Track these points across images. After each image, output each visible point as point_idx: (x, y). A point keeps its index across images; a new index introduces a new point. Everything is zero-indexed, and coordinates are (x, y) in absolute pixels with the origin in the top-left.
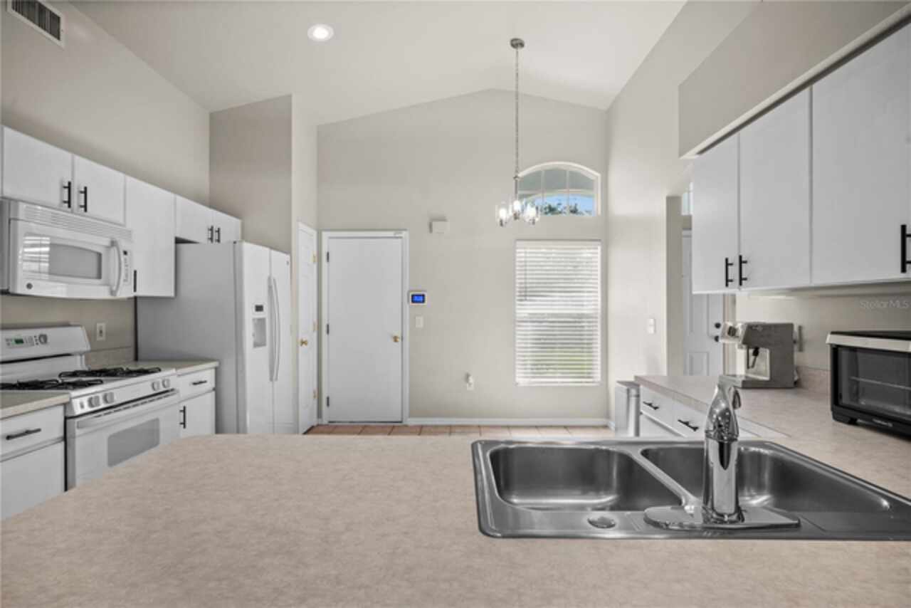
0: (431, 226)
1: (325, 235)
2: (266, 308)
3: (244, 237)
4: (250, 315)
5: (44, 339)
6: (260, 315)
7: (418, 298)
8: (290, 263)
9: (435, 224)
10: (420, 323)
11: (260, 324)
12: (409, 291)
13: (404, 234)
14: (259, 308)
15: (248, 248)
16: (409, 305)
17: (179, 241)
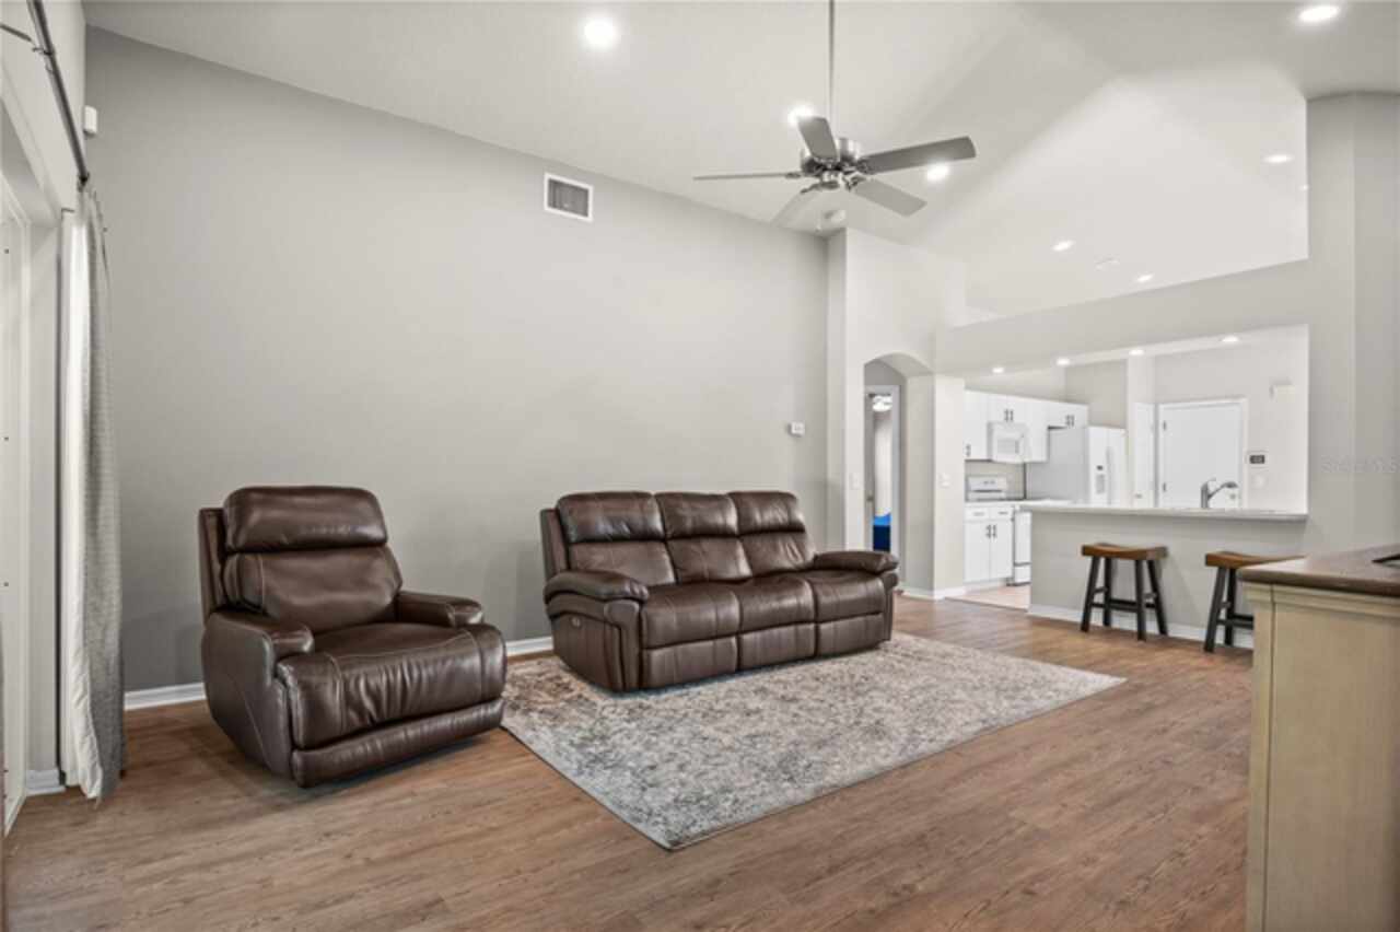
0: (1271, 391)
1: (1162, 407)
2: (1105, 468)
3: (1092, 423)
4: (1094, 472)
5: (993, 482)
6: (1100, 472)
7: (1257, 459)
8: (1127, 436)
9: (1276, 390)
10: (1260, 481)
11: (1101, 478)
12: (1248, 452)
13: (1243, 401)
14: (1100, 468)
15: (1093, 430)
16: (1247, 465)
17: (1050, 428)
